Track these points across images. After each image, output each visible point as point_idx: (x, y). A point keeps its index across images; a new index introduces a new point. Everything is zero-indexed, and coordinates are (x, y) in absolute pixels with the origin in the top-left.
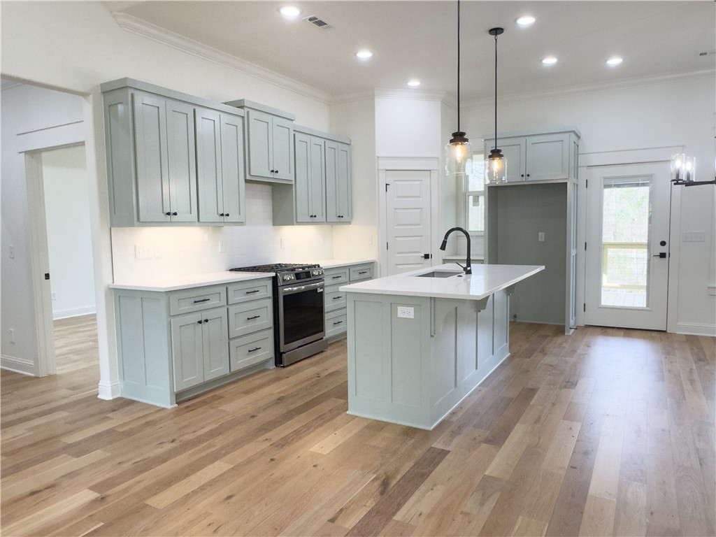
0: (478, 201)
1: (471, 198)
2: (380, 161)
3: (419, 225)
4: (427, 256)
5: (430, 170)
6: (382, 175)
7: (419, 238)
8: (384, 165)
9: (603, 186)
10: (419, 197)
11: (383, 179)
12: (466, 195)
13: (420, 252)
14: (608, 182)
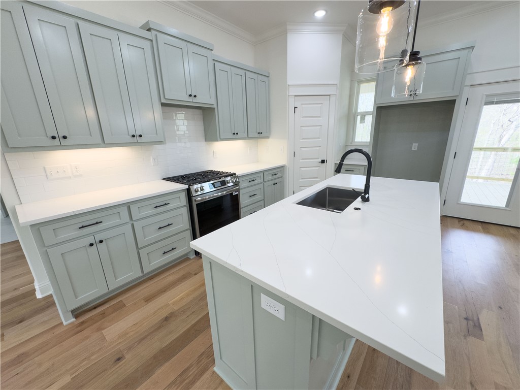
0: (364, 119)
1: (359, 117)
2: (290, 88)
3: (319, 138)
4: (323, 162)
5: (329, 95)
6: (292, 100)
7: (318, 148)
8: (293, 91)
9: (483, 103)
10: (320, 117)
11: (292, 103)
12: (356, 114)
13: (318, 159)
14: (490, 99)
